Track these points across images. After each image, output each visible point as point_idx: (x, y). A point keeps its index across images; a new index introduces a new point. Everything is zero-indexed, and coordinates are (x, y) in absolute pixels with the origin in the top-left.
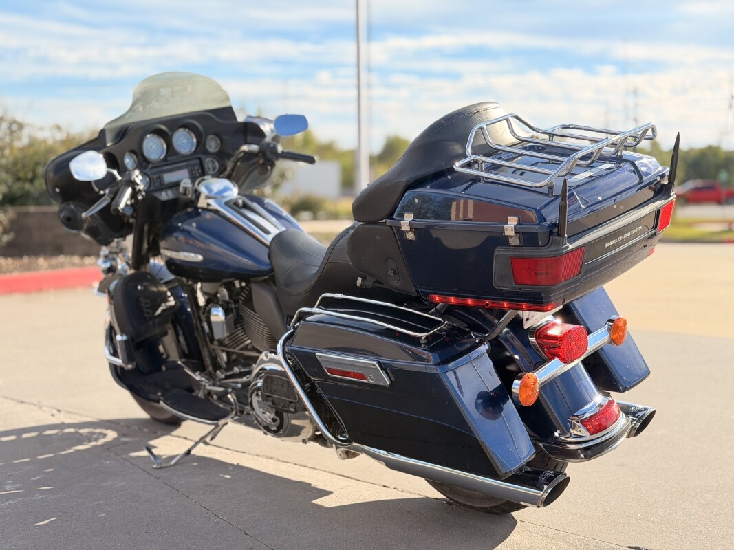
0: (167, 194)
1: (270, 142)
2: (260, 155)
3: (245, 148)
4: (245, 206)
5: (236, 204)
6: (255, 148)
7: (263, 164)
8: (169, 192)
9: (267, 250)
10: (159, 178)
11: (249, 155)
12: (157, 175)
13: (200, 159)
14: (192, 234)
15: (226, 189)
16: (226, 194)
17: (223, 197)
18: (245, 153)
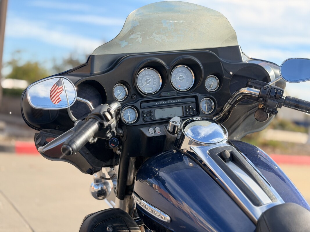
0: (155, 131)
1: (274, 86)
2: (261, 99)
3: (244, 90)
4: (233, 159)
5: (222, 155)
6: (255, 91)
7: (263, 109)
8: (158, 129)
9: (254, 227)
10: (150, 112)
11: (248, 98)
12: (148, 110)
13: (196, 97)
14: (167, 184)
15: (215, 135)
16: (214, 140)
17: (210, 144)
18: (244, 95)
